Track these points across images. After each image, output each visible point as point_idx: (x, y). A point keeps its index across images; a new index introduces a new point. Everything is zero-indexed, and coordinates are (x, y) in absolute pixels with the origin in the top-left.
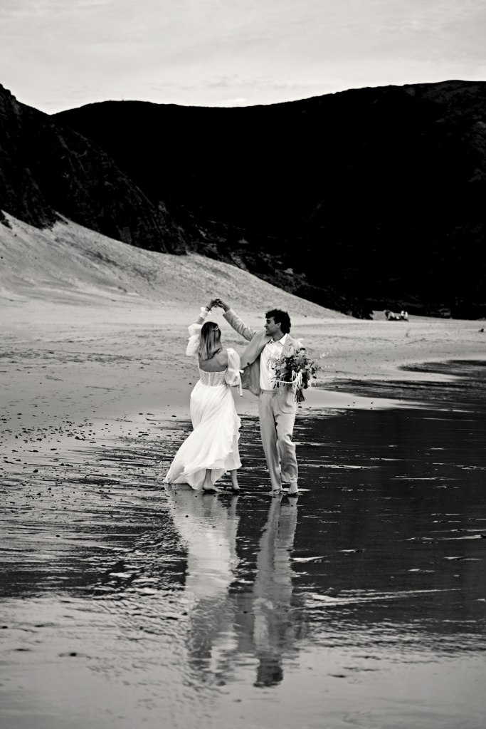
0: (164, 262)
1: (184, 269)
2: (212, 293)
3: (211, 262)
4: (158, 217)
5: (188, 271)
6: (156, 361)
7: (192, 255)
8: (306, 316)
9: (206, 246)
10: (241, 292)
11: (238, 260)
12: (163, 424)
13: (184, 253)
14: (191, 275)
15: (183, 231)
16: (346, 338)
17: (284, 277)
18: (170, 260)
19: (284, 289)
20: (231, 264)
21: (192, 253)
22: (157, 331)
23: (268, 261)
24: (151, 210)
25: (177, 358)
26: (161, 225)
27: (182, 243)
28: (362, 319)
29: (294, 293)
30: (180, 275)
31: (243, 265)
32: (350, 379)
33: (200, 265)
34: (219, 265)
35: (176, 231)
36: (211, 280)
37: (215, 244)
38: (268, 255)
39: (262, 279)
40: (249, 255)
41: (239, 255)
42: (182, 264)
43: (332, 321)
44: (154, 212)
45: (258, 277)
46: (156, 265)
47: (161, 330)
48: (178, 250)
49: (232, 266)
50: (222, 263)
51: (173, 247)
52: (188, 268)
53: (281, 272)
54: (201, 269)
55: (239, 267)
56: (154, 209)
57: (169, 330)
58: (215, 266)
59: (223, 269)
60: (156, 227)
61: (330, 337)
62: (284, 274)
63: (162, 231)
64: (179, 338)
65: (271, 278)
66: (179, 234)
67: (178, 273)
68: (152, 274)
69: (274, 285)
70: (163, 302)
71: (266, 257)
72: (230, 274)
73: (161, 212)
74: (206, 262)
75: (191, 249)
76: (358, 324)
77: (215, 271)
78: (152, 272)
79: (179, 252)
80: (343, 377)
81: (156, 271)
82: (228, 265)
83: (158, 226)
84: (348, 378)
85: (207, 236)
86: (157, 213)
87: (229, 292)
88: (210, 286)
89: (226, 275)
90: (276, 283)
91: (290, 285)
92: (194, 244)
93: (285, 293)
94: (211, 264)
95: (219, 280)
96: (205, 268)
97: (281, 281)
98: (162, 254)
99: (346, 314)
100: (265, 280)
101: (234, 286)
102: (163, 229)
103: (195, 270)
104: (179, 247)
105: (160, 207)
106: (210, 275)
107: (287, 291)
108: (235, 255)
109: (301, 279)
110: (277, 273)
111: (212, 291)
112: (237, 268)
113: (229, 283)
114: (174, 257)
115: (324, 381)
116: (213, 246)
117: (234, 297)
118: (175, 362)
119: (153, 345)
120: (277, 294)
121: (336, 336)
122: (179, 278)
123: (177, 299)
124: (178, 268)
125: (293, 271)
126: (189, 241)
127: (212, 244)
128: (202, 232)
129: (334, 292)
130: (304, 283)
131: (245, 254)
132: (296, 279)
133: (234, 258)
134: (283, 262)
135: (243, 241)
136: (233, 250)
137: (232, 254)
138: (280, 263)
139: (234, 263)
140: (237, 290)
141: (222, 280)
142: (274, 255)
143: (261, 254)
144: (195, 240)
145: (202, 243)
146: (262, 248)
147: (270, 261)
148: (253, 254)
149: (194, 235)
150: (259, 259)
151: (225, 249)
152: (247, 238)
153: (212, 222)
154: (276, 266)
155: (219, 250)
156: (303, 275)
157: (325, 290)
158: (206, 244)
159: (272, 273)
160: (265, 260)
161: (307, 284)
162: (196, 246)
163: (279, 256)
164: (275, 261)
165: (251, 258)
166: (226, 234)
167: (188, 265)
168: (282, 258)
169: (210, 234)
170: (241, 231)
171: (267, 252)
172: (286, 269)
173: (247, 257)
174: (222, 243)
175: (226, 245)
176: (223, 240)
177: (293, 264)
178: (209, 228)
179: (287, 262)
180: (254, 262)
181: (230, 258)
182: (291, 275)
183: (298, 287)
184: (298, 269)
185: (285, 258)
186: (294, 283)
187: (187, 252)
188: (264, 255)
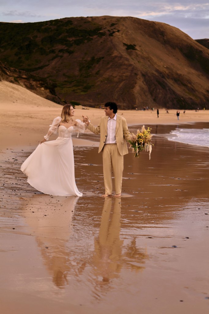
3: (11, 84)
5: (3, 88)
7: (4, 81)
8: (50, 107)
10: (24, 97)
11: (22, 84)
17: (40, 91)
19: (40, 96)
29: (44, 98)
31: (24, 86)
33: (7, 86)
34: (15, 86)
36: (11, 91)
37: (13, 77)
38: (34, 82)
40: (27, 82)
41: (23, 82)
45: (30, 91)
52: (2, 86)
54: (8, 87)
55: (23, 87)
58: (13, 86)
62: (40, 90)
65: (35, 91)
69: (37, 94)
71: (33, 83)
72: (19, 89)
74: (9, 84)
75: (3, 79)
77: (13, 88)
82: (18, 86)
85: (10, 74)
87: (19, 97)
88: (11, 94)
89: (17, 90)
91: (43, 94)
95: (15, 91)
96: (9, 87)
97: (39, 93)
101: (21, 94)
103: (5, 88)
107: (42, 97)
108: (21, 82)
110: (38, 90)
112: (21, 87)
113: (19, 93)
116: (12, 78)
117: (21, 99)
120: (38, 98)
125: (44, 89)
126: (2, 76)
127: (11, 77)
128: (8, 73)
129: (60, 97)
130: (48, 94)
131: (25, 82)
132: (45, 92)
133: (20, 83)
134: (40, 85)
135: (24, 76)
136: (20, 80)
137: (20, 81)
138: (39, 85)
139: (21, 85)
140: (22, 96)
141: (16, 92)
142: (37, 82)
143: (31, 82)
144: (5, 75)
145: (8, 77)
146: (31, 79)
147: (35, 85)
148: (28, 81)
149: (4, 73)
150: (31, 84)
151: (17, 79)
152: (26, 75)
153: (12, 68)
154: (37, 87)
155: (15, 79)
156: (48, 91)
157: (57, 97)
158: (9, 77)
159: (36, 89)
160: (33, 84)
161: (49, 94)
162: (5, 78)
163: (38, 83)
164: (37, 85)
165: (27, 83)
166: (17, 73)
167: (2, 85)
168: (39, 83)
169: (11, 73)
170: (23, 72)
171: (34, 81)
172: (41, 88)
173: (26, 83)
174: (16, 77)
175: (17, 77)
176: (16, 76)
177: (44, 86)
178: (11, 71)
179: (42, 85)
180: (28, 85)
181: (19, 83)
182: (43, 91)
183: (46, 95)
184: (46, 88)
185: (41, 83)
186: (44, 94)
187: (2, 80)
188: (32, 82)
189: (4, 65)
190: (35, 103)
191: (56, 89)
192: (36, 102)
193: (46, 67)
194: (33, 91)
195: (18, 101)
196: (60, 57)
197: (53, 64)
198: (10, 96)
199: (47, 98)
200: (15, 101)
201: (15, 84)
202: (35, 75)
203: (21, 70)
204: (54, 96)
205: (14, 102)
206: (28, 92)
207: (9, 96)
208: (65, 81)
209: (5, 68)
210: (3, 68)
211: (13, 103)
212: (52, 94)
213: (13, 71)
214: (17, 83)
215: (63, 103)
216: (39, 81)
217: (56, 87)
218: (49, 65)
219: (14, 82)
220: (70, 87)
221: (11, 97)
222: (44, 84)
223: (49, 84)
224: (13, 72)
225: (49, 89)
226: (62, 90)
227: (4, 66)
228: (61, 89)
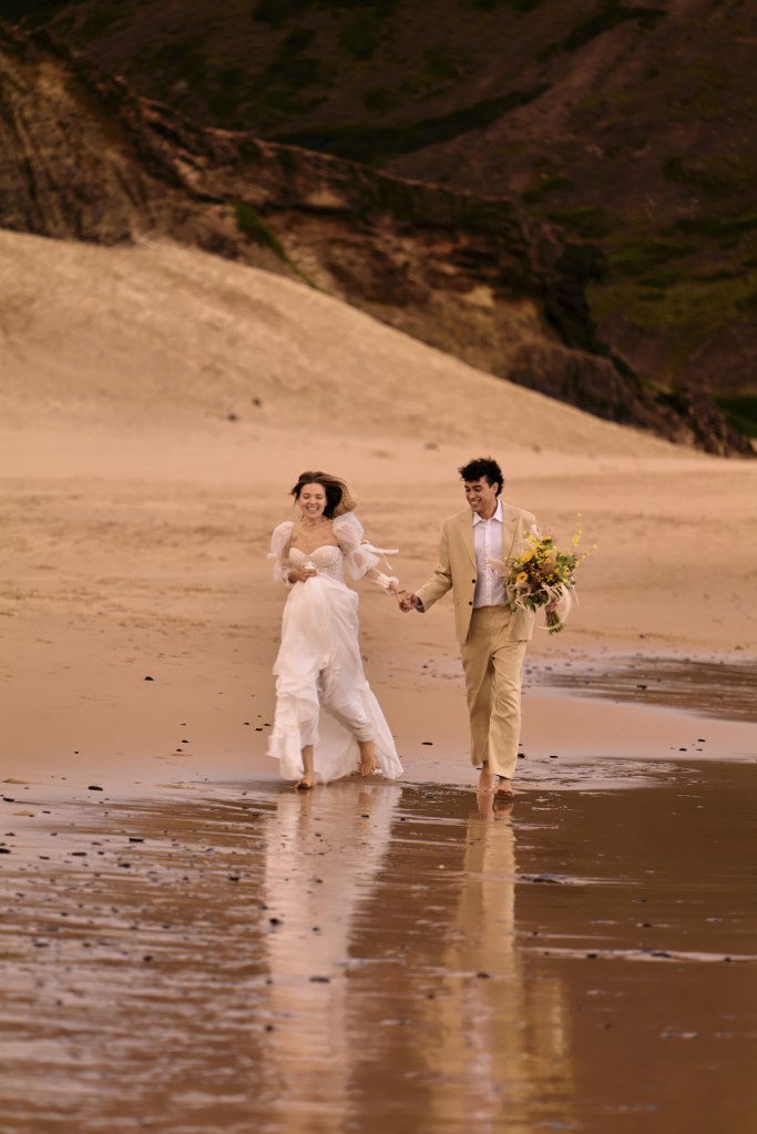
0: (59, 268)
1: (124, 291)
2: (218, 373)
3: (215, 268)
4: (36, 118)
5: (140, 297)
6: (34, 602)
7: (154, 246)
8: (537, 449)
9: (197, 214)
10: (319, 368)
11: (308, 260)
12: (58, 816)
13: (124, 239)
14: (148, 313)
15: (122, 163)
16: (675, 522)
17: (464, 316)
18: (79, 261)
19: (462, 358)
20: (283, 273)
21: (152, 238)
22: (34, 500)
23: (406, 265)
24: (15, 96)
25: (103, 591)
26: (47, 145)
27: (120, 203)
28: (727, 455)
29: (496, 371)
30: (114, 314)
31: (324, 279)
32: (687, 661)
33: (179, 280)
34: (243, 277)
35: (97, 163)
36: (214, 327)
37: (230, 209)
38: (408, 244)
39: (388, 323)
40: (346, 244)
41: (312, 244)
42: (118, 277)
43: (624, 465)
44: (23, 100)
45: (376, 317)
46: (30, 278)
47: (49, 499)
48: (103, 228)
49: (286, 283)
50: (252, 273)
51: (87, 220)
52: (138, 289)
53: (453, 299)
54: (185, 294)
55: (312, 285)
56: (24, 92)
57: (75, 498)
58: (231, 281)
59: (258, 293)
60: (29, 152)
61: (619, 519)
62: (463, 306)
63: (52, 165)
64: (111, 524)
65: (418, 319)
66: (109, 174)
67: (103, 307)
68: (16, 310)
69: (431, 343)
70: (58, 404)
71: (399, 250)
72: (282, 308)
73: (49, 99)
74: (199, 269)
75: (151, 225)
76: (712, 475)
77: (231, 298)
78: (17, 302)
79: (108, 235)
80: (665, 653)
81: (31, 300)
82: (275, 279)
83: (36, 147)
84: (680, 656)
85: (202, 182)
86: (35, 104)
87: (278, 370)
88: (214, 349)
89: (265, 312)
90: (437, 337)
91: (485, 344)
92: (159, 208)
93: (465, 373)
94: (215, 273)
95: (243, 327)
96: (196, 288)
97: (451, 332)
98: (50, 243)
99: (673, 440)
100: (401, 328)
101: (294, 348)
102: (54, 158)
103: (162, 296)
104: (107, 218)
105: (44, 84)
106: (212, 312)
107: (474, 365)
108: (296, 245)
109: (522, 324)
110: (439, 305)
111: (219, 366)
112: (303, 289)
113: (277, 338)
114: (90, 251)
115: (600, 667)
116: (222, 215)
117: (296, 386)
118: (97, 607)
119: (23, 547)
120: (440, 375)
121: (640, 517)
122: (110, 323)
123: (103, 392)
124: (105, 287)
125: (495, 297)
126: (140, 198)
127: (218, 208)
128: (184, 169)
129: (634, 367)
130: (529, 338)
131: (333, 241)
132: (503, 325)
133: (294, 255)
134: (458, 264)
135: (325, 198)
136: (289, 228)
137: (287, 240)
138: (449, 269)
139: (295, 272)
140: (304, 361)
141: (253, 330)
142: (429, 243)
143: (385, 240)
144: (163, 195)
145: (186, 204)
146: (387, 220)
147: (415, 263)
148: (359, 239)
149: (157, 176)
150: (380, 256)
151: (263, 222)
152: (336, 186)
153: (220, 133)
154: (435, 279)
155: (242, 227)
156: (528, 310)
157: (602, 362)
158: (198, 207)
159: (422, 302)
160: (400, 259)
161: (540, 341)
162: (165, 213)
163: (445, 248)
164: (433, 263)
165: (350, 253)
166: (266, 173)
167: (138, 279)
168: (455, 252)
169: (211, 175)
170: (317, 164)
171: (405, 232)
172: (468, 289)
173: (337, 252)
174: (253, 205)
175: (266, 209)
176: (255, 194)
177: (493, 272)
178: (211, 155)
179: (474, 267)
180: (361, 269)
181: (280, 252)
182: (486, 311)
183: (512, 349)
184: (510, 288)
185: (467, 253)
186: (495, 338)
187: (136, 235)
188: (395, 242)
189: (154, 108)
190: (413, 419)
191: (594, 295)
192: (418, 408)
193: (522, 113)
194: (400, 316)
195: (267, 407)
196: (634, 23)
197: (580, 78)
198: (205, 369)
199: (522, 373)
200: (241, 406)
201: (249, 262)
202: (411, 182)
203: (295, 148)
204: (580, 355)
205: (232, 418)
206: (360, 325)
207: (192, 364)
208: (685, 226)
209: (160, 129)
210: (148, 131)
211: (229, 424)
212: (568, 344)
213: (234, 153)
214: (267, 253)
215: (663, 410)
216: (450, 231)
217: (598, 275)
218: (545, 88)
219: (242, 246)
220: (723, 276)
221: (212, 370)
222: (490, 259)
223: (533, 253)
224: (233, 162)
225: (539, 293)
226: (661, 297)
227: (155, 116)
228: (645, 290)
